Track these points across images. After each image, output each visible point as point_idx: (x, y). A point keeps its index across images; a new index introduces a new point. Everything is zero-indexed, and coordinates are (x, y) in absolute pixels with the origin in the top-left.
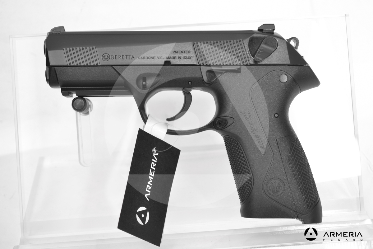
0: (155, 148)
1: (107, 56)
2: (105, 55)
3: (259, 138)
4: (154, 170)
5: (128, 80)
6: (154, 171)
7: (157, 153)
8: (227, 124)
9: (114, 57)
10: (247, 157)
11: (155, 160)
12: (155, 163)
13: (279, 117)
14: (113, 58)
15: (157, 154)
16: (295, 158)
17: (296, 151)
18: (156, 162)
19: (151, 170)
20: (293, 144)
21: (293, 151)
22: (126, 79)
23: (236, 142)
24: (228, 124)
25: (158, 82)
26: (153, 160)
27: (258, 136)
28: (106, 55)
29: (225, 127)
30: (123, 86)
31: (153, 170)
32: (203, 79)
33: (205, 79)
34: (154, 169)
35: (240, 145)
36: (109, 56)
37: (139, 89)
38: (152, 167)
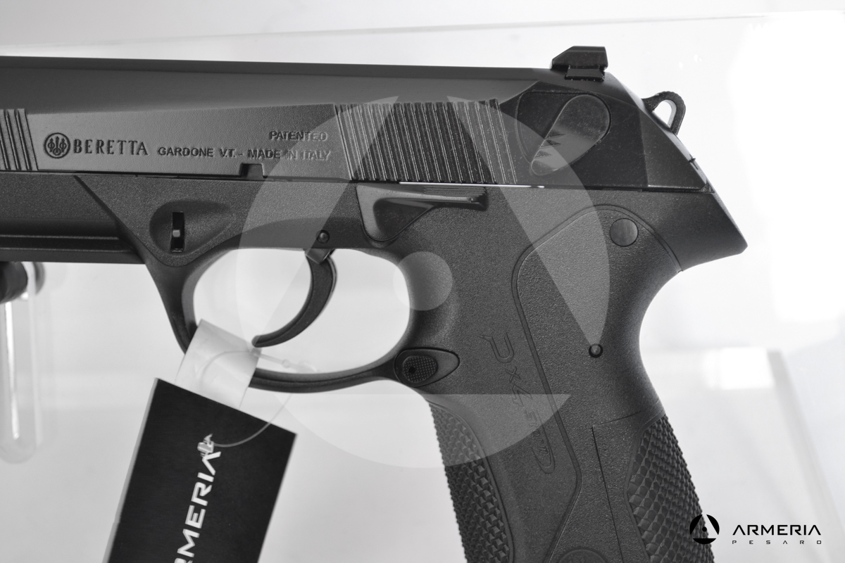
0: (210, 436)
1: (60, 141)
2: (54, 137)
3: (536, 420)
4: (202, 507)
5: (124, 221)
6: (203, 511)
7: (215, 450)
8: (435, 374)
9: (83, 146)
10: (497, 480)
11: (208, 473)
12: (207, 483)
13: (603, 355)
14: (78, 148)
15: (218, 455)
16: (650, 487)
17: (655, 464)
18: (210, 479)
19: (192, 508)
20: (645, 440)
21: (643, 464)
22: (119, 216)
23: (465, 429)
24: (442, 372)
25: (219, 232)
26: (201, 475)
27: (534, 413)
28: (57, 138)
29: (432, 380)
30: (114, 236)
31: (198, 508)
32: (363, 227)
33: (371, 224)
34: (204, 503)
35: (476, 440)
36: (66, 142)
37: (160, 251)
38: (195, 499)
